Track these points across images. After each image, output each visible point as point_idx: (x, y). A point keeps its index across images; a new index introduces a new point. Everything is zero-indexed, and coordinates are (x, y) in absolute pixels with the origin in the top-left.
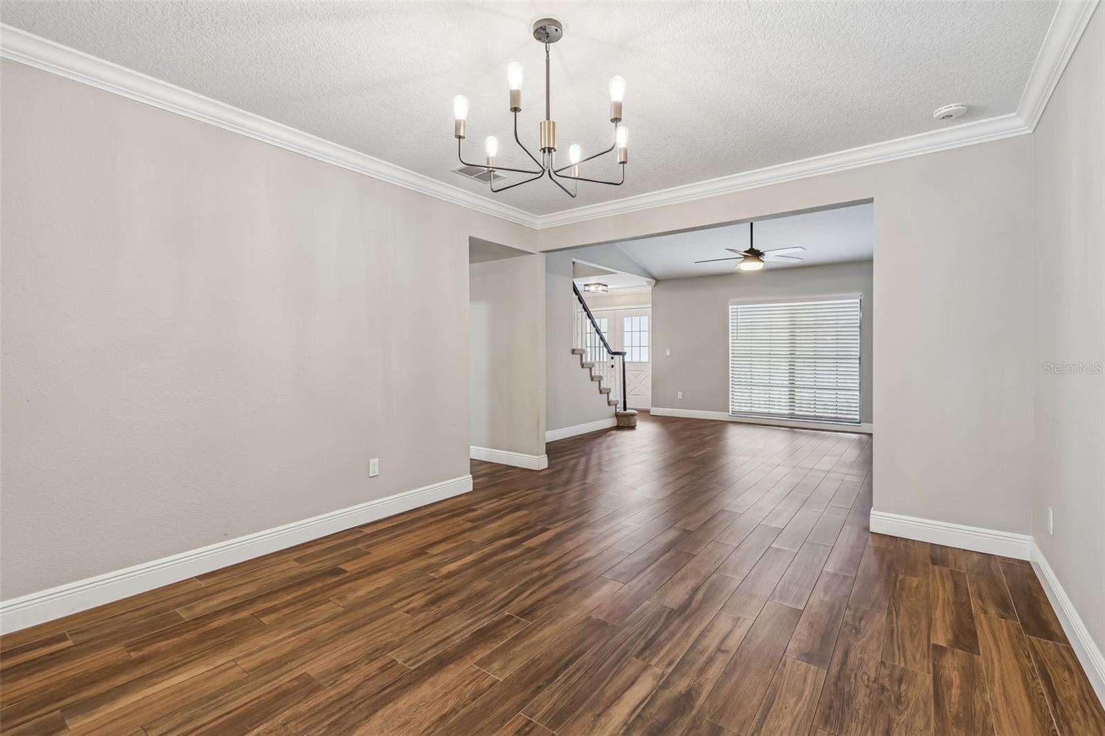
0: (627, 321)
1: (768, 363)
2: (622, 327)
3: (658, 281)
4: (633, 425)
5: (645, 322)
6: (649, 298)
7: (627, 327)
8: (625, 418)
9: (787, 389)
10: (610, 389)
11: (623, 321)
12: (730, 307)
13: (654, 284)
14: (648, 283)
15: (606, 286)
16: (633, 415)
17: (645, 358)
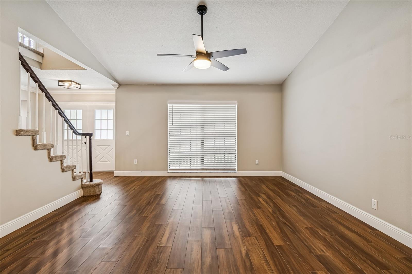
0: (97, 112)
1: (190, 140)
2: (94, 116)
3: (120, 85)
4: (99, 193)
5: (111, 114)
6: (114, 98)
7: (97, 116)
8: (90, 189)
9: (200, 155)
10: (75, 166)
11: (94, 112)
12: (168, 105)
13: (117, 86)
14: (113, 85)
15: (80, 84)
16: (99, 185)
17: (111, 136)
